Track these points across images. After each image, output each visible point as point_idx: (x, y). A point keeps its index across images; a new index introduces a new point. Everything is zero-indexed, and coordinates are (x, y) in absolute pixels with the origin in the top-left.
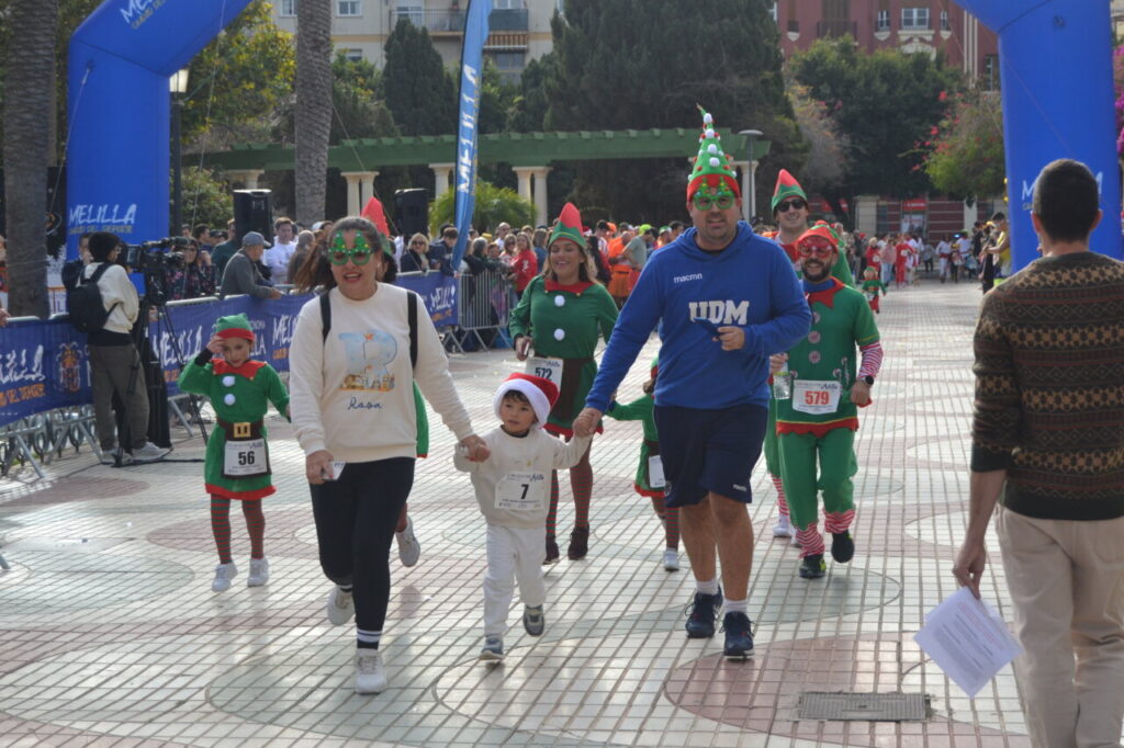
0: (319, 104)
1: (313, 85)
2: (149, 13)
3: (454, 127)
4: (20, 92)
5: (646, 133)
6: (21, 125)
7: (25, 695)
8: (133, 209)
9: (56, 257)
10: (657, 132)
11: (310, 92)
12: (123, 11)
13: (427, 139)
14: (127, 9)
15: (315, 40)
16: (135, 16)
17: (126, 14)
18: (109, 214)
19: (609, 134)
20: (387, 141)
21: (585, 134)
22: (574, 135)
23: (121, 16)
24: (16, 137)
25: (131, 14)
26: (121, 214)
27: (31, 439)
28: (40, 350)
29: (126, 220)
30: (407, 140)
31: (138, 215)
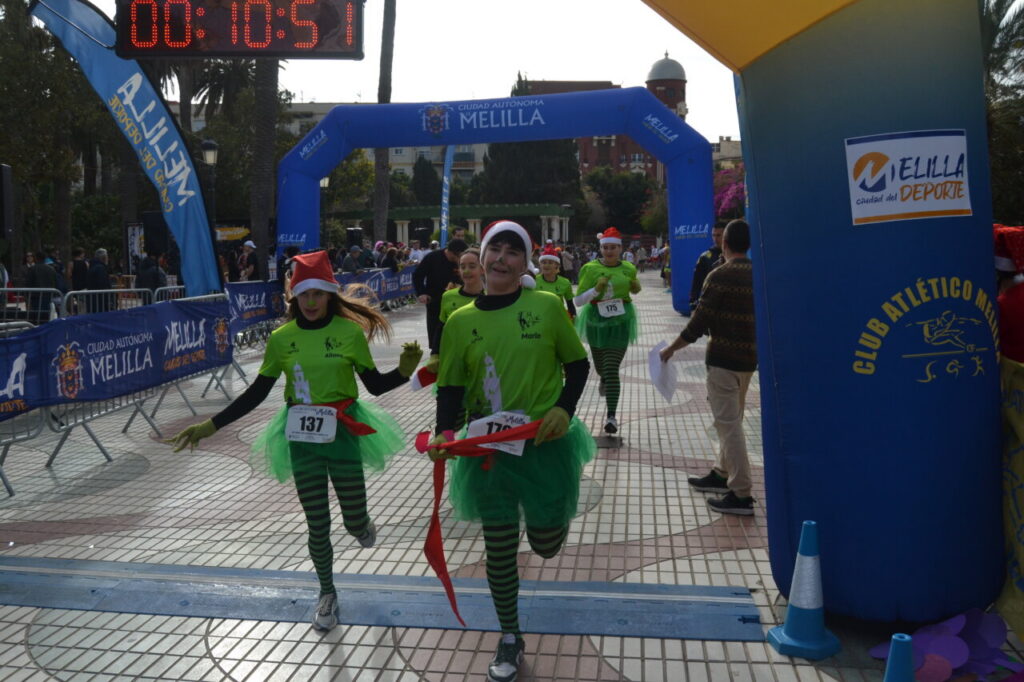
0: (384, 192)
2: (311, 153)
3: (439, 202)
6: (258, 201)
7: (253, 435)
8: (304, 236)
12: (300, 153)
13: (430, 207)
14: (302, 150)
17: (302, 154)
18: (294, 238)
19: (507, 206)
20: (414, 208)
21: (497, 206)
23: (300, 155)
24: (256, 205)
25: (304, 154)
26: (299, 238)
27: (261, 332)
28: (264, 295)
30: (422, 208)
31: (307, 238)
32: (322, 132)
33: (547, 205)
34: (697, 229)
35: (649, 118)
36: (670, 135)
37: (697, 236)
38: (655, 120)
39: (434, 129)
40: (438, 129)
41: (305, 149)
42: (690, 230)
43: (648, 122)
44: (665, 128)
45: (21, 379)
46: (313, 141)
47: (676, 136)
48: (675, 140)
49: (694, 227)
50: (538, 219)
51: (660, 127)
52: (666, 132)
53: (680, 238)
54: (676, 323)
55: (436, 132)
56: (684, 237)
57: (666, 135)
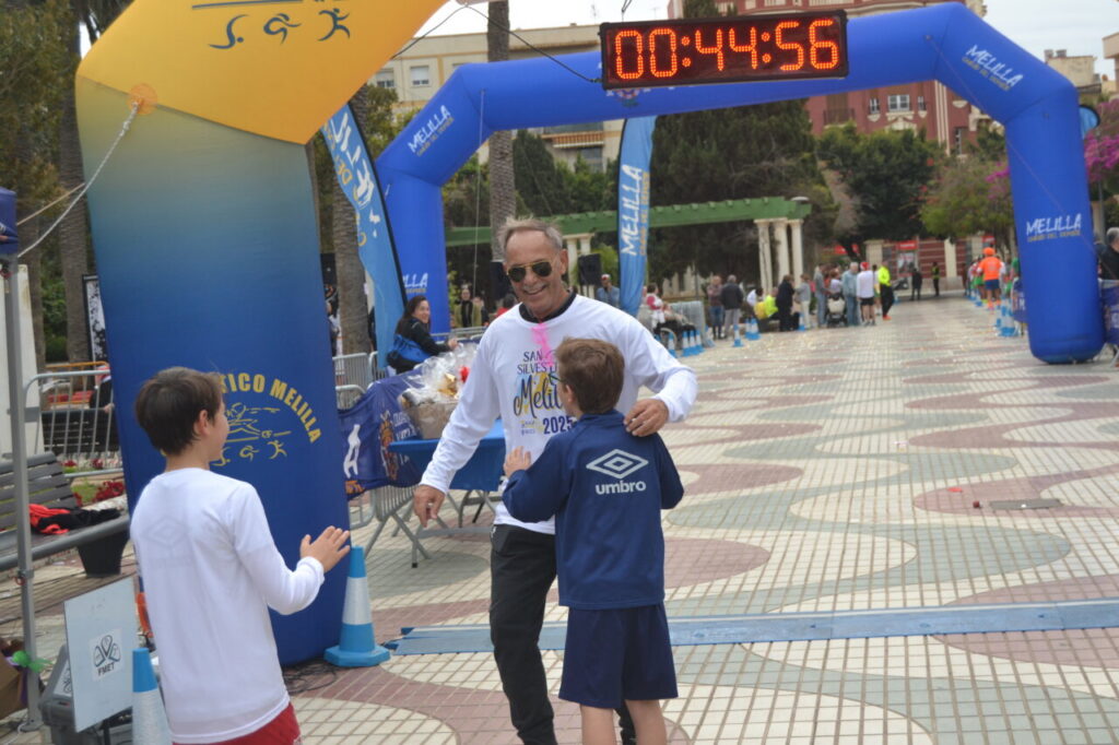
0: (507, 198)
1: (502, 185)
2: (428, 144)
4: (345, 203)
5: (722, 204)
6: (346, 224)
8: (425, 276)
9: (335, 316)
10: (730, 202)
11: (500, 190)
12: (410, 144)
14: (413, 142)
15: (502, 153)
16: (419, 147)
17: (413, 146)
18: (411, 282)
19: (695, 206)
22: (668, 209)
23: (409, 148)
24: (342, 234)
25: (415, 146)
26: (418, 281)
29: (421, 284)
31: (429, 280)
32: (443, 109)
33: (766, 199)
34: (1064, 224)
35: (973, 51)
36: (1009, 76)
37: (1063, 235)
38: (983, 55)
39: (626, 93)
40: (632, 92)
41: (417, 138)
42: (1052, 225)
43: (972, 58)
44: (1000, 66)
45: (357, 455)
46: (430, 124)
47: (1019, 77)
48: (1019, 83)
49: (1058, 221)
50: (750, 224)
51: (992, 65)
52: (1002, 71)
53: (1035, 239)
54: (1041, 375)
55: (629, 97)
56: (1041, 238)
57: (1002, 77)
